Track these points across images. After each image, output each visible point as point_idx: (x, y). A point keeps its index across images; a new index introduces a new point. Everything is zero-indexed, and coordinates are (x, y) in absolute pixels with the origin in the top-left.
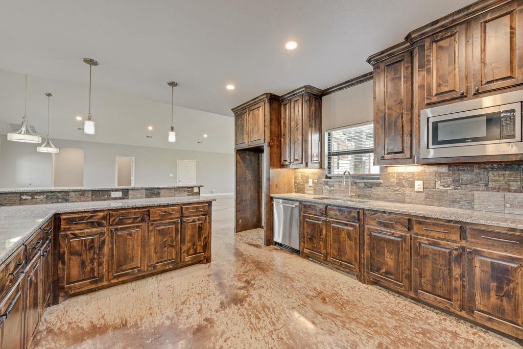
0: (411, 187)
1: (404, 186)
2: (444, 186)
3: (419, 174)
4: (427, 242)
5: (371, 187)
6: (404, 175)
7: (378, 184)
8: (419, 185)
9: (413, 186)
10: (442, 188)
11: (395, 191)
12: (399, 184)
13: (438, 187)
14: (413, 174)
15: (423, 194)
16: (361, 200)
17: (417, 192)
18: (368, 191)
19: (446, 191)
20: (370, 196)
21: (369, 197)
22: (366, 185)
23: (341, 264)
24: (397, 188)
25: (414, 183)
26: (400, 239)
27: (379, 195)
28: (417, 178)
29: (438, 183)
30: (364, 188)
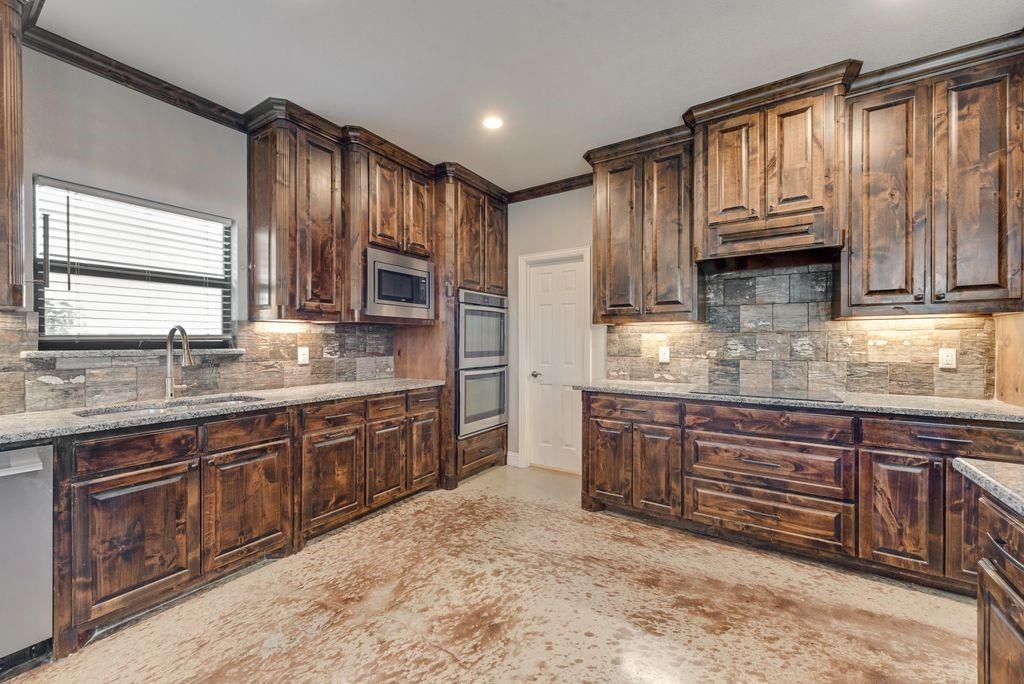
0: (292, 359)
1: (283, 358)
2: (330, 353)
3: (304, 337)
4: (381, 427)
5: (217, 366)
6: (283, 339)
7: (234, 358)
8: (303, 355)
9: (294, 357)
10: (329, 356)
11: (267, 367)
12: (275, 355)
13: (325, 355)
14: (295, 336)
15: (309, 369)
16: (213, 396)
17: (301, 366)
18: (209, 375)
19: (333, 361)
20: (216, 384)
21: (214, 387)
22: (204, 361)
23: (249, 550)
24: (271, 363)
25: (296, 351)
26: (353, 438)
27: (236, 380)
28: (300, 343)
29: (325, 350)
30: (200, 367)
